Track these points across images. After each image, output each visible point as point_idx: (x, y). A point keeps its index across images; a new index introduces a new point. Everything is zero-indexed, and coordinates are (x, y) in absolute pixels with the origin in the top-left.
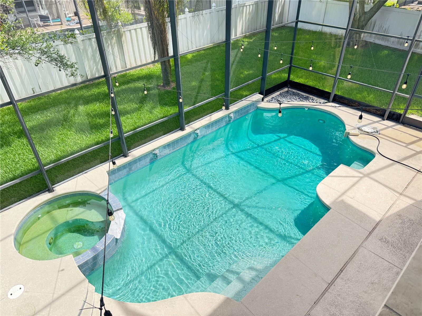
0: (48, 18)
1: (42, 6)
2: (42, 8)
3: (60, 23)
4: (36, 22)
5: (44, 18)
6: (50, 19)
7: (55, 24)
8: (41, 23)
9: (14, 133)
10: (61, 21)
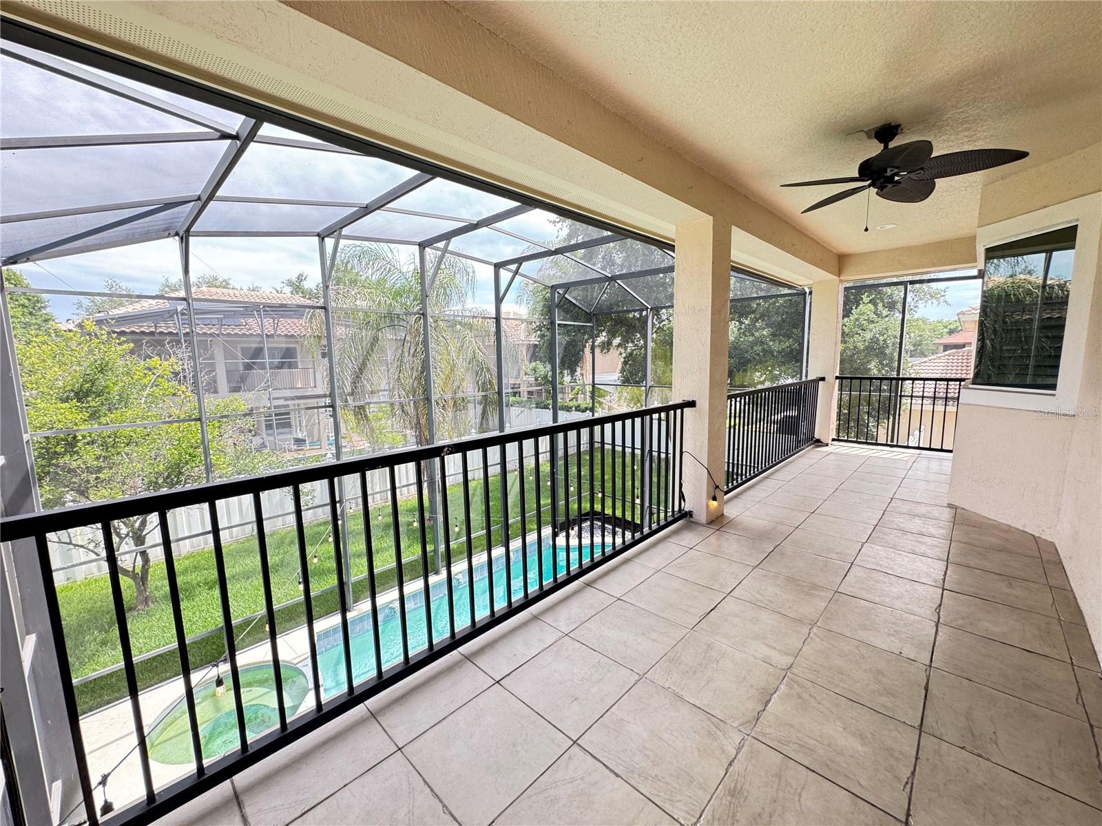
0: (305, 441)
1: (300, 426)
2: (300, 430)
3: (319, 447)
4: (287, 446)
5: (299, 441)
6: (307, 442)
7: (312, 448)
8: (294, 447)
9: (206, 583)
10: (320, 445)
